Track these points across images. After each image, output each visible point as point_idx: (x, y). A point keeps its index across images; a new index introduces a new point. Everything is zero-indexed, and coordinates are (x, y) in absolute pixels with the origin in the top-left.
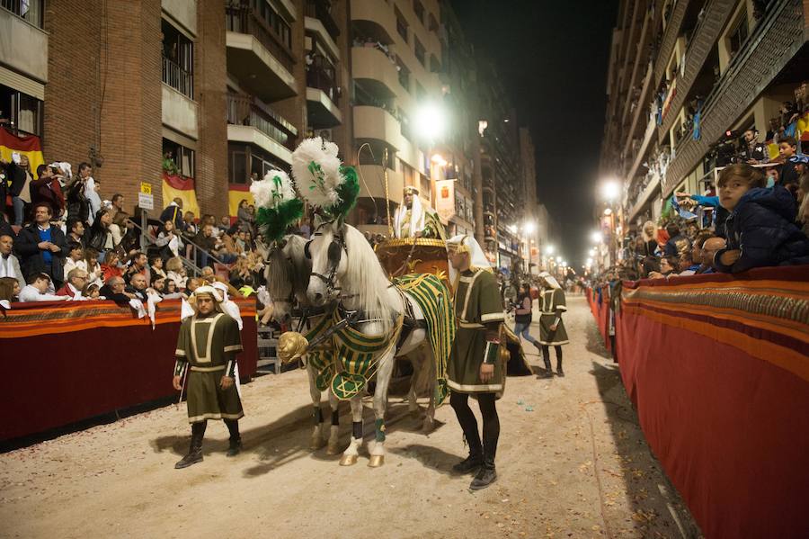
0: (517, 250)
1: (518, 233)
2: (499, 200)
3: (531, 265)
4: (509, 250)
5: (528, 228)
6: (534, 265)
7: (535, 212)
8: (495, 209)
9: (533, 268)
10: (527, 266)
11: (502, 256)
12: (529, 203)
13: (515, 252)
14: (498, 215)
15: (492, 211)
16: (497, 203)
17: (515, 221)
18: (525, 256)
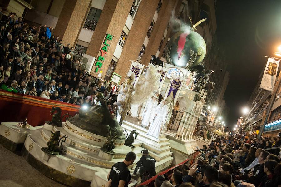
0: (207, 115)
1: (210, 109)
3: (210, 122)
5: (214, 109)
6: (211, 122)
7: (220, 103)
9: (210, 123)
10: (208, 122)
13: (206, 116)
17: (211, 105)
18: (209, 118)
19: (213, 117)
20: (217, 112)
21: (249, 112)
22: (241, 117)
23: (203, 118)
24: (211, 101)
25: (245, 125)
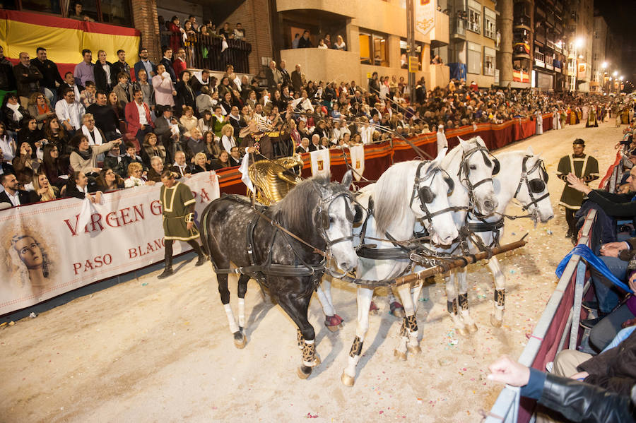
2: (539, 11)
4: (550, 67)
8: (532, 23)
11: (540, 75)
12: (582, 14)
14: (536, 30)
15: (527, 24)
16: (535, 13)
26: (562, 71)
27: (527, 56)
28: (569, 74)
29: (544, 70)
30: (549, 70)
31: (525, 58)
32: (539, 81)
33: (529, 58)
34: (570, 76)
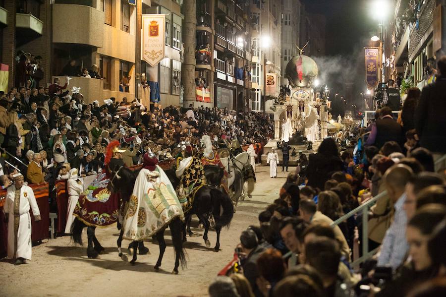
0: (243, 79)
1: (246, 48)
3: (264, 98)
4: (231, 79)
5: (263, 41)
8: (213, 21)
10: (258, 101)
11: (219, 90)
13: (241, 83)
14: (217, 29)
15: (208, 24)
17: (244, 30)
18: (257, 86)
19: (267, 74)
20: (278, 50)
21: (395, 5)
22: (375, 39)
23: (232, 92)
24: (239, 13)
25: (397, 65)
26: (244, 83)
27: (208, 67)
28: (253, 87)
29: (225, 83)
30: (230, 83)
31: (206, 69)
32: (218, 99)
33: (210, 68)
34: (254, 90)
